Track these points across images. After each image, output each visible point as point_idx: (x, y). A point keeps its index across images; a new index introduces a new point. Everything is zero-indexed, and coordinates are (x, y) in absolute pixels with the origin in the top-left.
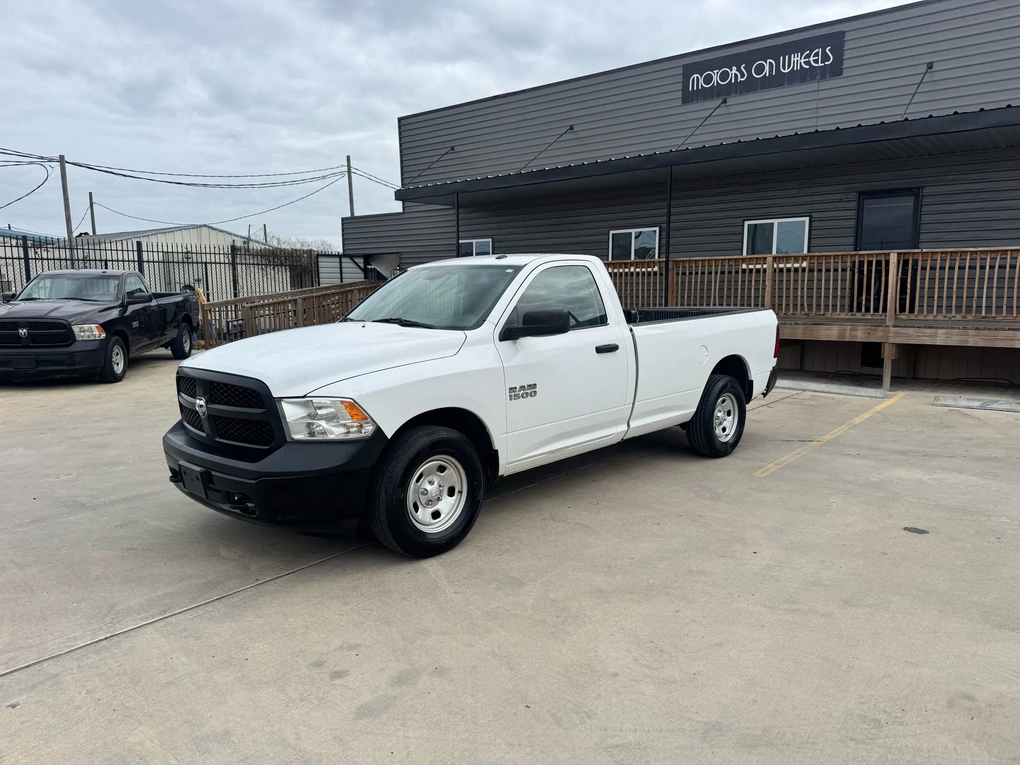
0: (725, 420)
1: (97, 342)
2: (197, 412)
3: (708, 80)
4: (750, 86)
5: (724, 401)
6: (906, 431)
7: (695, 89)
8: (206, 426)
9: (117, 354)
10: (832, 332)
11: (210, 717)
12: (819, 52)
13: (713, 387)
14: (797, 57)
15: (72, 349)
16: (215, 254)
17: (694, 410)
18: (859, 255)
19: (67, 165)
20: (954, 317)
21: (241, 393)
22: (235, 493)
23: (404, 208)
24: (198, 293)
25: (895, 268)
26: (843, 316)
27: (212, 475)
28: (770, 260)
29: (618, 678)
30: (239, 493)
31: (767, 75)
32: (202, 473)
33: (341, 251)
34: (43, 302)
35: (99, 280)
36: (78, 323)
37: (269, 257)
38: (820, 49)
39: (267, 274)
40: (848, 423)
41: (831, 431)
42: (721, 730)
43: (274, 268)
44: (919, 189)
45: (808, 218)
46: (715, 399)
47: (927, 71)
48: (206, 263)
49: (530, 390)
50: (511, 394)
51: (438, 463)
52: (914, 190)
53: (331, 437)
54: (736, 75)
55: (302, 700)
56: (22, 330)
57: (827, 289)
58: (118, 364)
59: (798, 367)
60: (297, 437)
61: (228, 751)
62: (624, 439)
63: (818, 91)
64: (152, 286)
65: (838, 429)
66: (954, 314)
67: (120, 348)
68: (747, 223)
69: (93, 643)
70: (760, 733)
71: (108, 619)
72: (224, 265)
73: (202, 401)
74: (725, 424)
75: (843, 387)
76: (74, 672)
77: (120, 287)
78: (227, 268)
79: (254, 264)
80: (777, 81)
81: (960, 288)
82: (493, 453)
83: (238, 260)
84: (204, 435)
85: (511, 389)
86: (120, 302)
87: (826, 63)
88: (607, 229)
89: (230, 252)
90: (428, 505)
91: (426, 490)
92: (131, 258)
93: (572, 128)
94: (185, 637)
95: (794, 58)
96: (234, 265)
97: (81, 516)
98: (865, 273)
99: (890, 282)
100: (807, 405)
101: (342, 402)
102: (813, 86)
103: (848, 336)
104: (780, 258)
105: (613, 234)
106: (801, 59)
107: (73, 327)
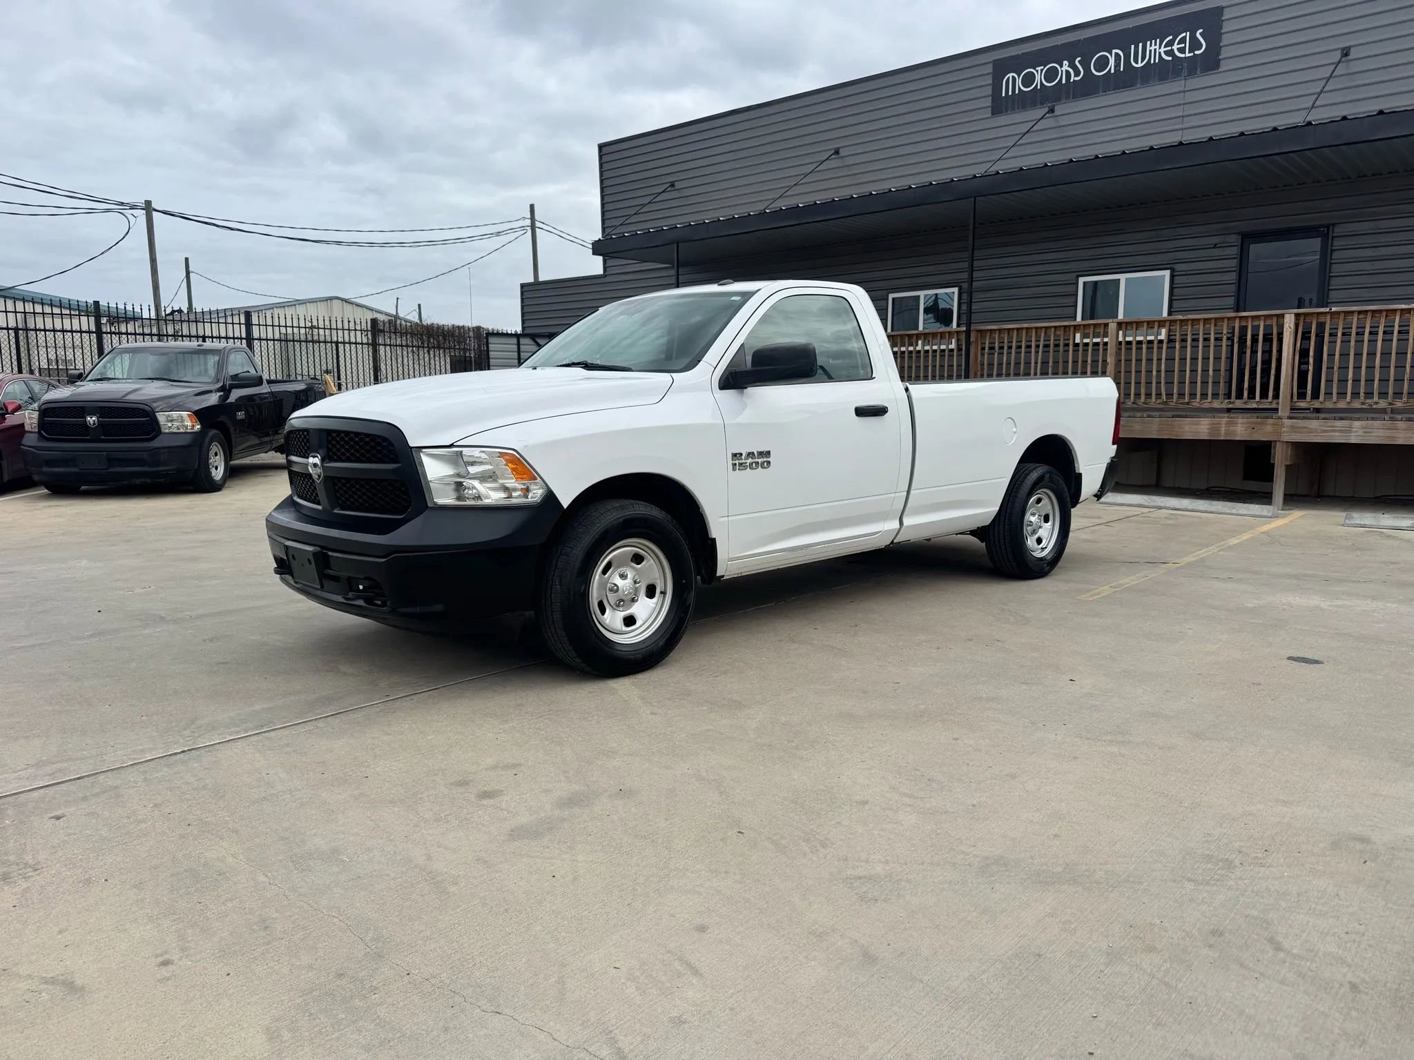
0: (1040, 527)
1: (189, 436)
2: (310, 475)
3: (1029, 80)
4: (1087, 88)
5: (1039, 501)
6: (1302, 554)
7: (1010, 93)
8: (322, 495)
9: (216, 454)
10: (1203, 427)
11: (314, 835)
12: (1186, 36)
13: (1025, 478)
14: (1155, 45)
15: (156, 443)
16: (349, 330)
17: (995, 508)
18: (1241, 318)
19: (154, 213)
20: (1376, 403)
21: (367, 443)
22: (359, 578)
23: (605, 269)
24: (326, 383)
25: (1292, 336)
26: (1216, 404)
27: (329, 556)
28: (1112, 326)
29: (867, 807)
30: (366, 578)
31: (1112, 71)
32: (315, 554)
33: (519, 330)
34: (119, 383)
35: (194, 356)
36: (164, 410)
37: (421, 335)
38: (1188, 33)
39: (419, 360)
40: (1219, 544)
41: (1194, 552)
42: (1005, 865)
43: (429, 352)
44: (1328, 227)
45: (1169, 271)
46: (1025, 495)
47: (1341, 59)
48: (337, 343)
49: (762, 459)
50: (734, 462)
51: (633, 550)
52: (1322, 229)
53: (487, 501)
54: (1068, 73)
55: (438, 820)
56: (91, 418)
57: (1194, 371)
58: (216, 468)
59: (1154, 482)
60: (441, 501)
61: (336, 869)
62: (895, 541)
63: (1184, 92)
64: (264, 368)
65: (1203, 551)
66: (1376, 398)
67: (219, 446)
68: (1082, 280)
69: (167, 755)
70: (1059, 869)
71: (187, 733)
72: (361, 346)
73: (317, 458)
74: (1041, 533)
75: (1215, 503)
76: (138, 785)
77: (221, 366)
78: (365, 350)
79: (402, 346)
80: (1126, 79)
81: (1385, 367)
82: (710, 542)
83: (380, 339)
84: (320, 507)
85: (735, 455)
86: (220, 384)
87: (1197, 52)
88: (884, 292)
89: (369, 328)
90: (618, 606)
91: (616, 585)
92: (237, 334)
93: (837, 152)
94: (287, 753)
95: (1151, 46)
96: (374, 346)
97: (158, 630)
98: (1249, 343)
99: (1285, 354)
100: (1163, 525)
101: (502, 455)
102: (1177, 85)
103: (1223, 432)
104: (1127, 323)
105: (893, 299)
106: (1160, 48)
107: (157, 414)
